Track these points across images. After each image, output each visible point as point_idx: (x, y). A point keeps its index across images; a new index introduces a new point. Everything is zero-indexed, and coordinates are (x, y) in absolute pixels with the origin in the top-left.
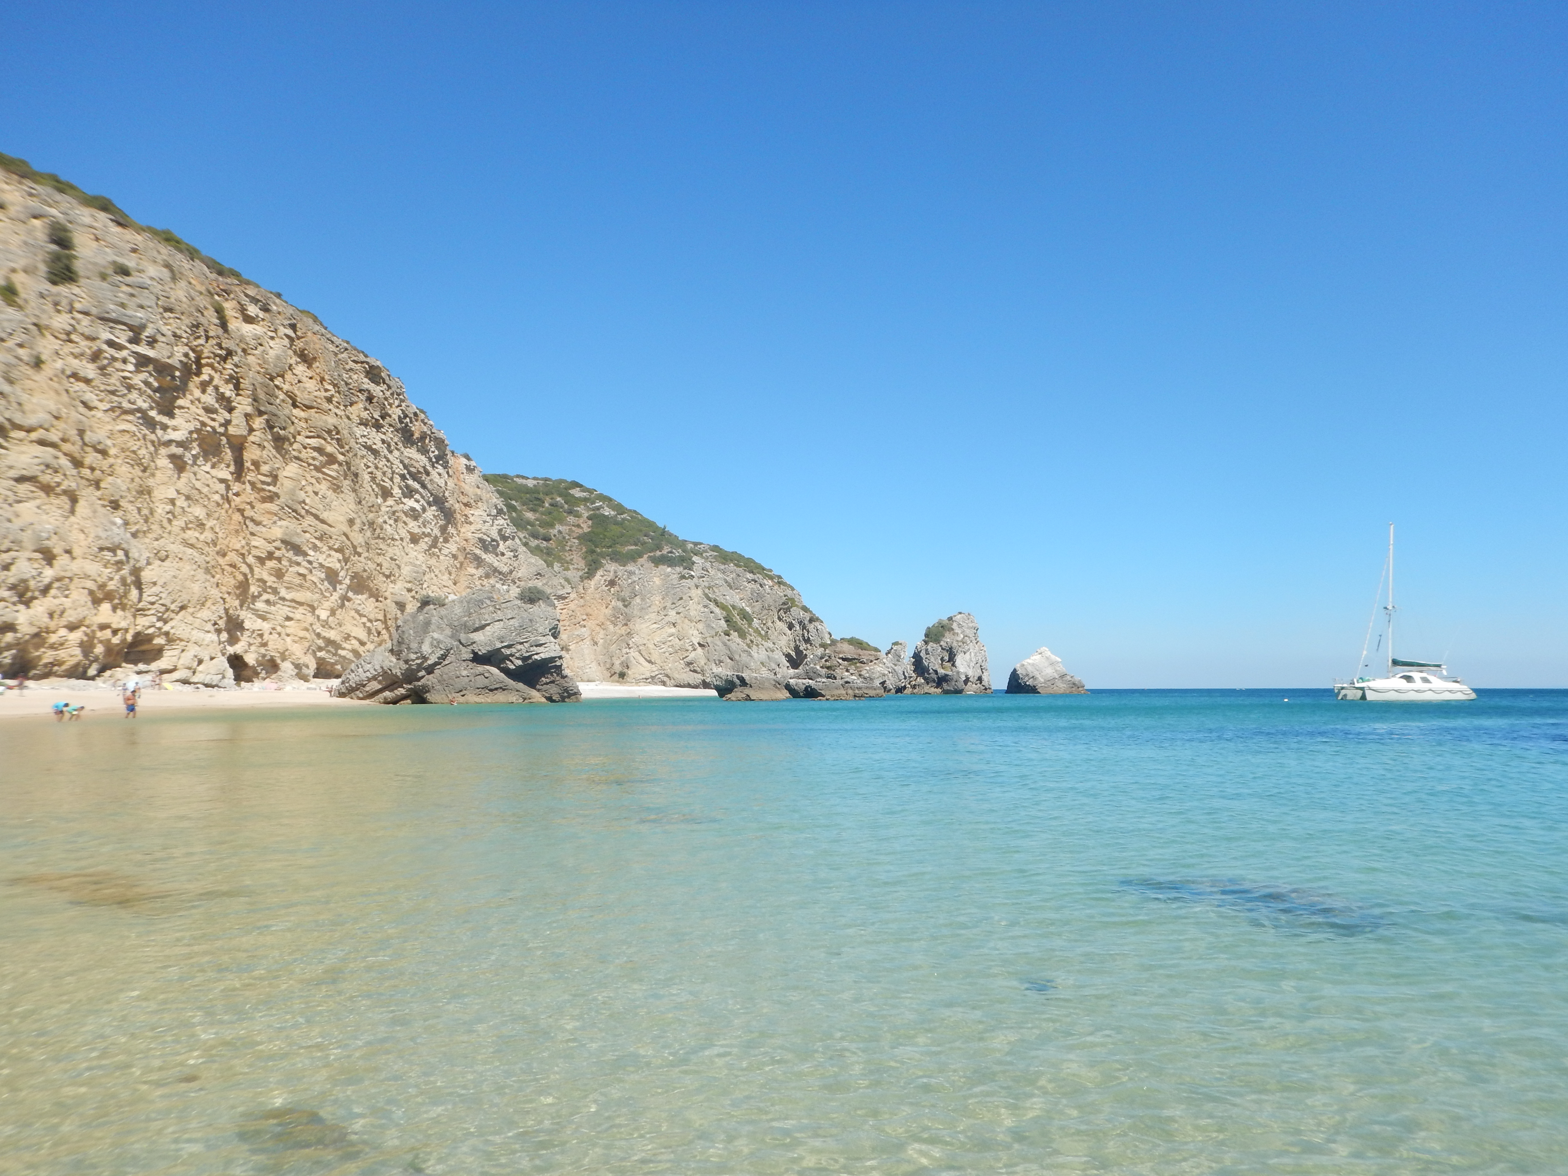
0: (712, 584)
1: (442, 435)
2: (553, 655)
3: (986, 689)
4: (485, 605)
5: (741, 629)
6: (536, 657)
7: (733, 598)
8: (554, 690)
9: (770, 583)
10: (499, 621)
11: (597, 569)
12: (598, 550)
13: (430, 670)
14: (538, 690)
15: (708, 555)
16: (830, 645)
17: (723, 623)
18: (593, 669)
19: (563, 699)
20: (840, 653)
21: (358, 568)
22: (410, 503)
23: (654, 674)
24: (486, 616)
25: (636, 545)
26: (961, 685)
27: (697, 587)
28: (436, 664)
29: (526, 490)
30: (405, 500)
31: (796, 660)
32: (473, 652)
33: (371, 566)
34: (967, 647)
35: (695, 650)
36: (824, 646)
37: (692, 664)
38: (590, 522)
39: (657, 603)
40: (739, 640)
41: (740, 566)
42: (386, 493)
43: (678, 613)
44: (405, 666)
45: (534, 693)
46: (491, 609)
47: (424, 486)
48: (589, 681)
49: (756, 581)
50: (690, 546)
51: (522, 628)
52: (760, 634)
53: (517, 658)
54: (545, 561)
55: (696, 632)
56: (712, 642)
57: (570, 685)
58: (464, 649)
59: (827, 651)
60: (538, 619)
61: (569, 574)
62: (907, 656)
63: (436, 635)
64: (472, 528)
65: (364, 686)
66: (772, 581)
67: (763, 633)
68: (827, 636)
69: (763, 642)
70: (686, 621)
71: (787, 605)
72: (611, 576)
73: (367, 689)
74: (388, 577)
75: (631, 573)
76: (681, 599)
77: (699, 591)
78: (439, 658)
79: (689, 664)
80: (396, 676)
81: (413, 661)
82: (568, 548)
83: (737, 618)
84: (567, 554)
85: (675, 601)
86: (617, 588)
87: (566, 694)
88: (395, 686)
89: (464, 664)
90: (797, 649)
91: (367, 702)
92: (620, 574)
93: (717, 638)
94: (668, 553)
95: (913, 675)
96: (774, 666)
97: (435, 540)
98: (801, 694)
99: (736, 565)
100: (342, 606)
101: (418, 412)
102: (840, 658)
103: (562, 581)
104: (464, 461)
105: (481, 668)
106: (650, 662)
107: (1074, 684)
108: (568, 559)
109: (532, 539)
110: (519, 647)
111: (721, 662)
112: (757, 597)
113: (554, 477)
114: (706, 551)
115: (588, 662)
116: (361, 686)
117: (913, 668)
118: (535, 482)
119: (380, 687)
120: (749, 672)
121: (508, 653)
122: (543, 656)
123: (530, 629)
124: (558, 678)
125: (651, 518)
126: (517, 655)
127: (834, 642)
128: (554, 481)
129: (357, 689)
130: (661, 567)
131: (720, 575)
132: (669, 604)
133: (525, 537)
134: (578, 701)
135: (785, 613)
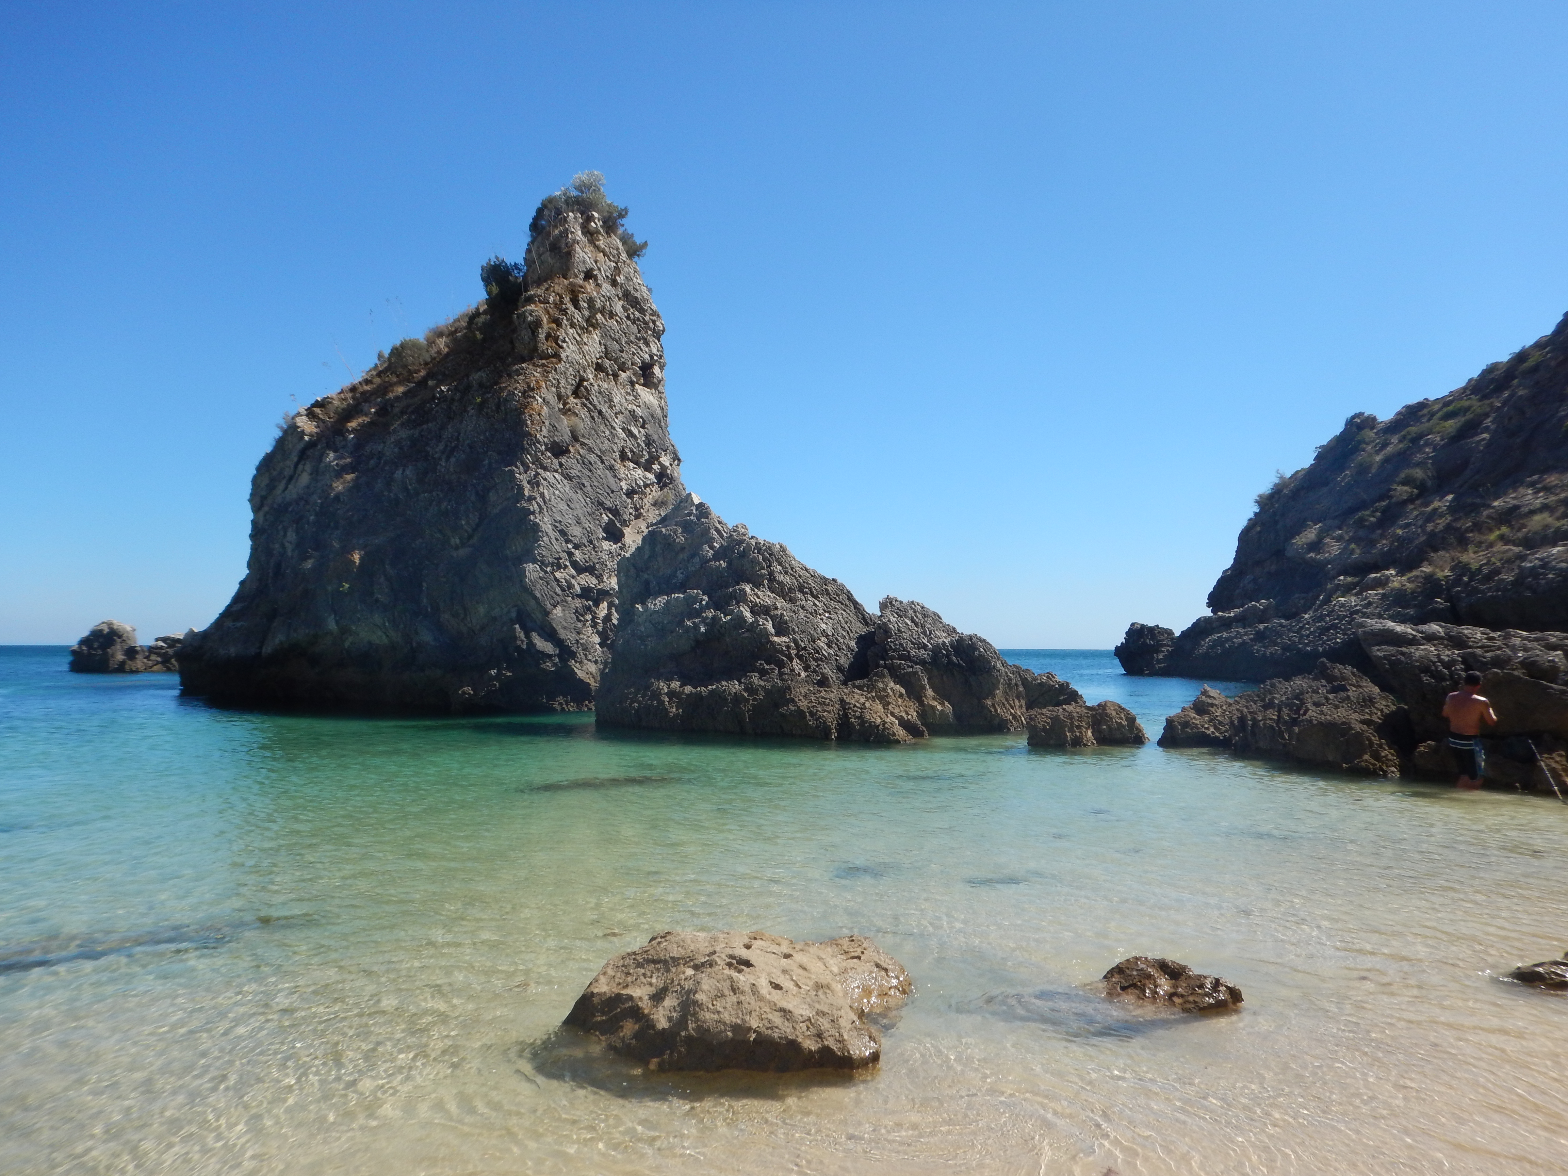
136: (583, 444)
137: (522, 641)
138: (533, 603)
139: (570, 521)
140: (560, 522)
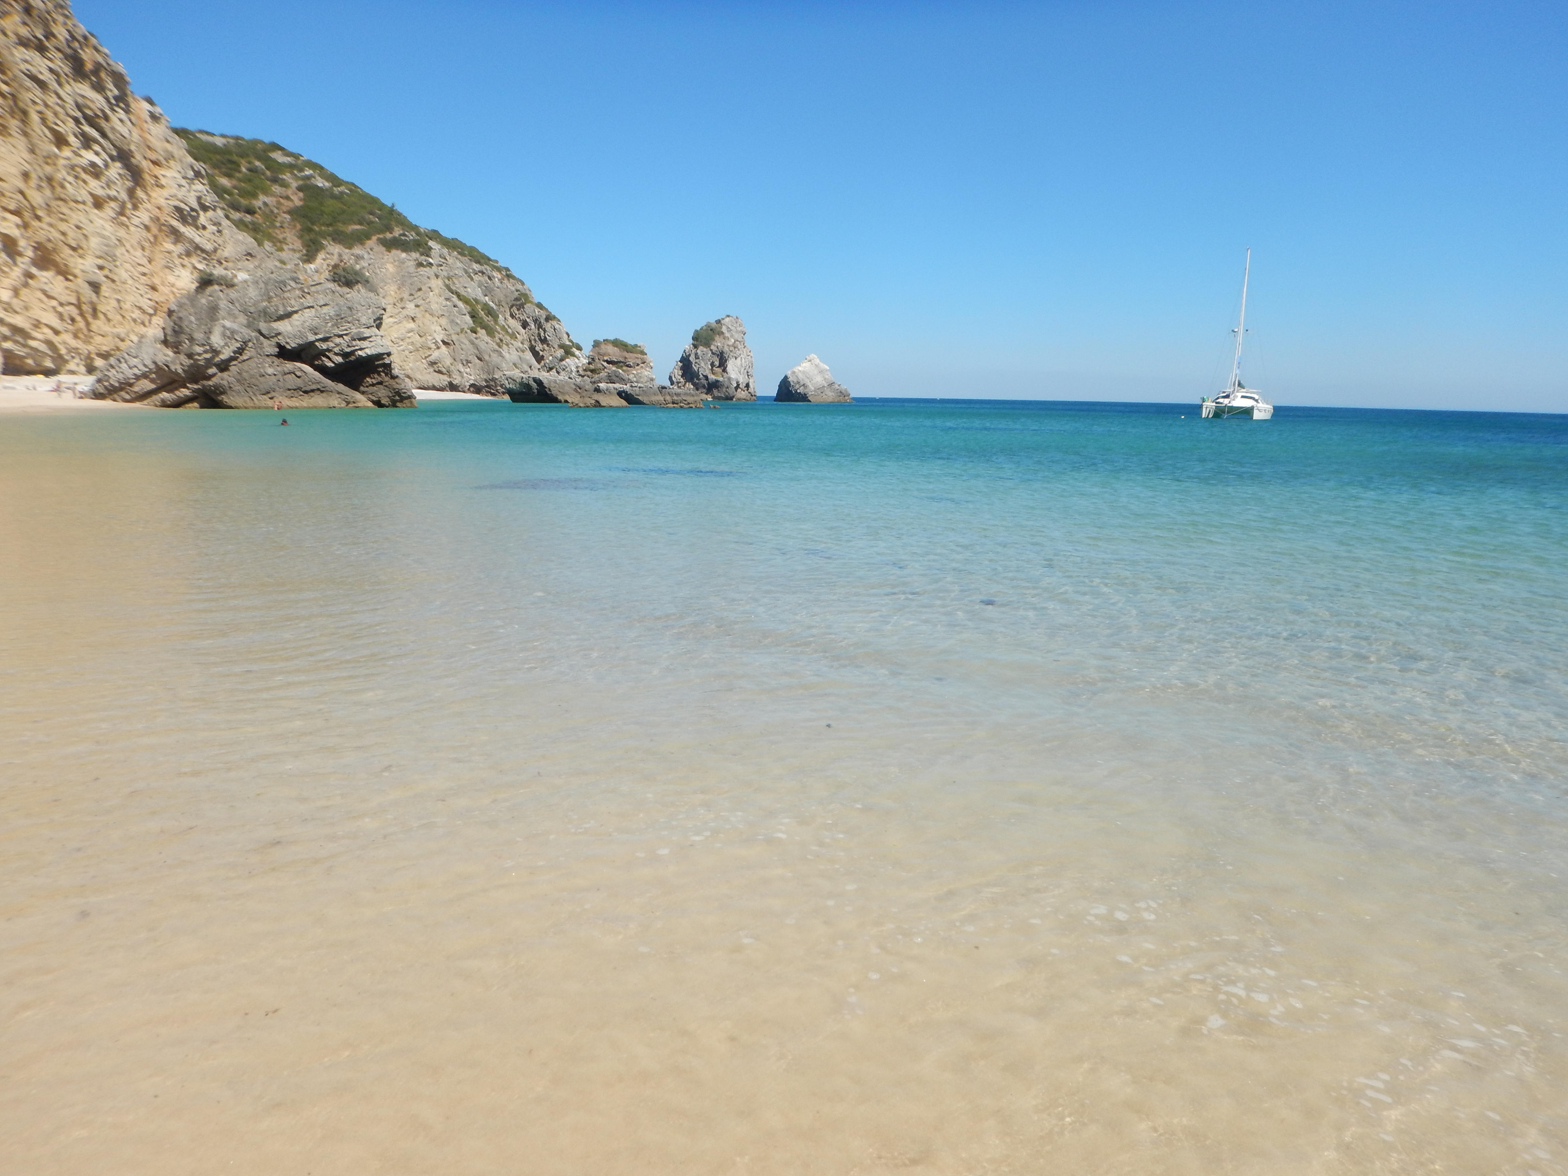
0: (451, 274)
1: (121, 68)
2: (380, 350)
3: (751, 396)
4: (289, 288)
5: (488, 326)
6: (360, 353)
7: (474, 291)
8: (382, 393)
9: (499, 275)
10: (309, 307)
11: (317, 251)
12: (316, 228)
13: (224, 366)
14: (363, 393)
17: (468, 318)
19: (394, 404)
20: (604, 355)
21: (41, 237)
22: (89, 156)
24: (293, 302)
25: (361, 224)
26: (731, 391)
27: (437, 276)
28: (232, 359)
29: (215, 150)
30: (83, 152)
32: (279, 346)
33: (54, 235)
34: (737, 352)
35: (438, 348)
36: (563, 347)
37: (435, 363)
38: (301, 194)
39: (392, 293)
40: (487, 339)
41: (466, 255)
42: (60, 141)
43: (417, 306)
44: (187, 362)
45: (358, 396)
46: (297, 292)
47: (104, 135)
50: (423, 230)
51: (339, 319)
53: (336, 354)
54: (254, 239)
55: (438, 329)
56: (458, 340)
57: (402, 386)
58: (266, 342)
60: (359, 307)
63: (228, 324)
64: (165, 193)
65: (131, 385)
66: (500, 273)
68: (565, 337)
69: (513, 342)
70: (427, 315)
71: (520, 301)
72: (334, 260)
73: (136, 389)
74: (74, 249)
75: (359, 257)
76: (420, 289)
77: (440, 282)
78: (234, 352)
79: (432, 364)
80: (176, 373)
81: (199, 355)
82: (278, 224)
83: (482, 314)
84: (278, 231)
85: (413, 292)
87: (397, 398)
88: (176, 385)
89: (268, 359)
91: (137, 405)
92: (345, 258)
93: (462, 336)
94: (401, 235)
95: (682, 380)
96: (526, 368)
97: (123, 206)
99: (459, 253)
100: (26, 285)
101: (88, 34)
104: (146, 106)
105: (289, 366)
107: (841, 392)
108: (281, 237)
109: (232, 212)
110: (338, 340)
111: (468, 362)
113: (247, 136)
116: (125, 385)
117: (680, 372)
118: (224, 140)
119: (153, 386)
121: (324, 348)
122: (369, 352)
123: (350, 319)
124: (387, 379)
125: (374, 193)
126: (336, 350)
128: (247, 141)
129: (122, 389)
130: (394, 252)
131: (459, 265)
132: (406, 296)
133: (226, 208)
134: (412, 406)
135: (518, 310)
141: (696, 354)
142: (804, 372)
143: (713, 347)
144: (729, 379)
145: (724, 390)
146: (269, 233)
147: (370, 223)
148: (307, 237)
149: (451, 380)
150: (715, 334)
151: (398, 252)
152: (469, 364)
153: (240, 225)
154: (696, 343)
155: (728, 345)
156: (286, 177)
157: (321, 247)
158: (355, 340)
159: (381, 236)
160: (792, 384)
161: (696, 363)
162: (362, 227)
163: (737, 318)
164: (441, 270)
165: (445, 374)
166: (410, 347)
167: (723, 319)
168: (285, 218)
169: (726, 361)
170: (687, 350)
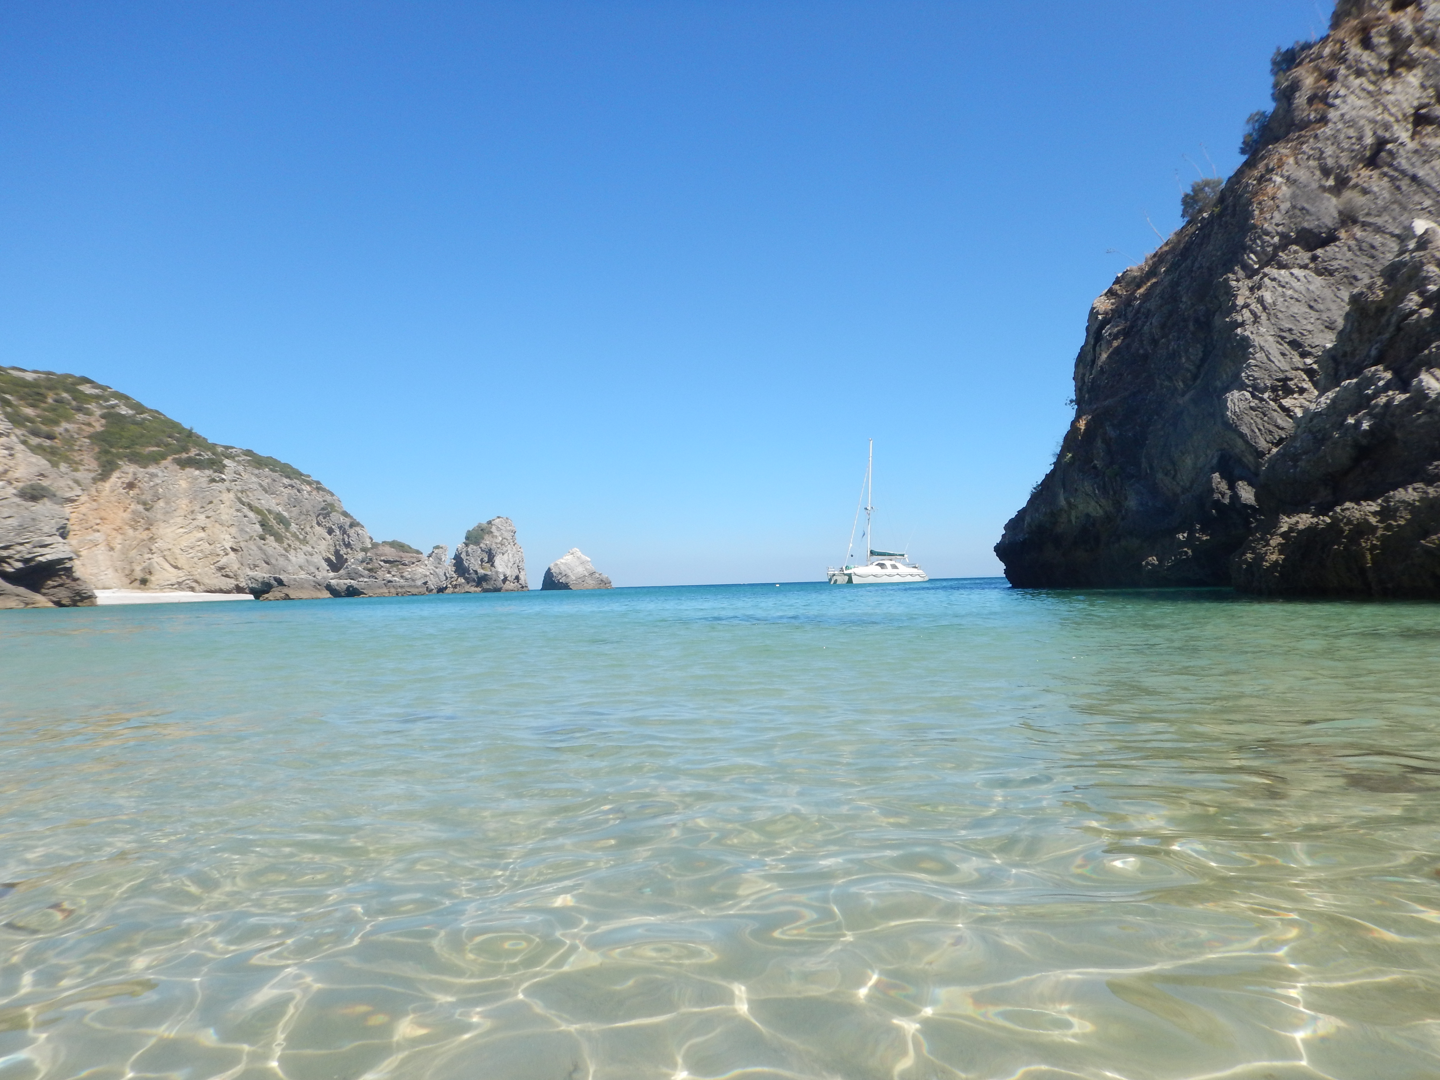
0: (246, 488)
2: (61, 556)
3: (523, 587)
5: (278, 533)
6: (40, 559)
7: (268, 502)
8: (63, 594)
9: (308, 488)
11: (112, 470)
12: (114, 450)
14: (44, 594)
15: (240, 459)
16: (371, 548)
17: (258, 527)
18: (110, 576)
19: (74, 604)
20: (381, 555)
23: (180, 580)
25: (158, 446)
26: (499, 584)
27: (229, 490)
29: (25, 384)
31: (336, 564)
34: (505, 549)
35: (227, 554)
36: (364, 550)
37: (224, 568)
38: (103, 421)
39: (184, 506)
40: (275, 544)
41: (276, 471)
43: (208, 517)
45: (38, 597)
48: (104, 588)
49: (293, 487)
50: (220, 450)
52: (297, 538)
53: (17, 560)
54: (49, 461)
55: (228, 537)
56: (247, 546)
57: (83, 589)
59: (369, 554)
60: (43, 519)
61: (78, 475)
62: (448, 559)
66: (311, 486)
67: (301, 537)
68: (368, 541)
69: (302, 546)
70: (217, 525)
71: (326, 511)
72: (128, 479)
75: (153, 476)
76: (211, 502)
77: (231, 495)
79: (220, 569)
82: (76, 448)
83: (273, 522)
84: (75, 454)
85: (204, 505)
86: (136, 491)
87: (78, 598)
90: (337, 553)
92: (140, 476)
93: (251, 542)
94: (196, 455)
95: (454, 575)
96: (313, 569)
98: (343, 594)
99: (271, 470)
102: (381, 561)
103: (71, 483)
106: (176, 567)
107: (602, 581)
108: (77, 459)
109: (32, 437)
111: (256, 566)
112: (294, 503)
113: (59, 372)
114: (238, 456)
115: (103, 568)
117: (454, 569)
118: (35, 375)
120: (286, 575)
123: (32, 529)
125: (176, 419)
126: (17, 557)
127: (375, 545)
128: (58, 376)
130: (188, 470)
131: (254, 479)
132: (197, 508)
133: (23, 435)
134: (93, 605)
135: (324, 518)
136: (1364, 224)
137: (1223, 495)
138: (1240, 442)
139: (1309, 327)
140: (1290, 330)
141: (467, 552)
142: (566, 564)
143: (482, 545)
144: (497, 572)
145: (492, 582)
146: (67, 456)
147: (167, 445)
148: (104, 459)
149: (238, 583)
150: (485, 534)
151: (193, 470)
152: (257, 568)
153: (37, 450)
154: (467, 542)
155: (496, 543)
156: (92, 406)
157: (116, 467)
158: (35, 547)
159: (177, 456)
160: (554, 574)
161: (467, 559)
162: (160, 449)
163: (507, 519)
164: (235, 485)
165: (232, 578)
166: (200, 554)
167: (494, 520)
168: (85, 442)
169: (494, 556)
170: (459, 549)
